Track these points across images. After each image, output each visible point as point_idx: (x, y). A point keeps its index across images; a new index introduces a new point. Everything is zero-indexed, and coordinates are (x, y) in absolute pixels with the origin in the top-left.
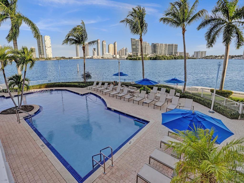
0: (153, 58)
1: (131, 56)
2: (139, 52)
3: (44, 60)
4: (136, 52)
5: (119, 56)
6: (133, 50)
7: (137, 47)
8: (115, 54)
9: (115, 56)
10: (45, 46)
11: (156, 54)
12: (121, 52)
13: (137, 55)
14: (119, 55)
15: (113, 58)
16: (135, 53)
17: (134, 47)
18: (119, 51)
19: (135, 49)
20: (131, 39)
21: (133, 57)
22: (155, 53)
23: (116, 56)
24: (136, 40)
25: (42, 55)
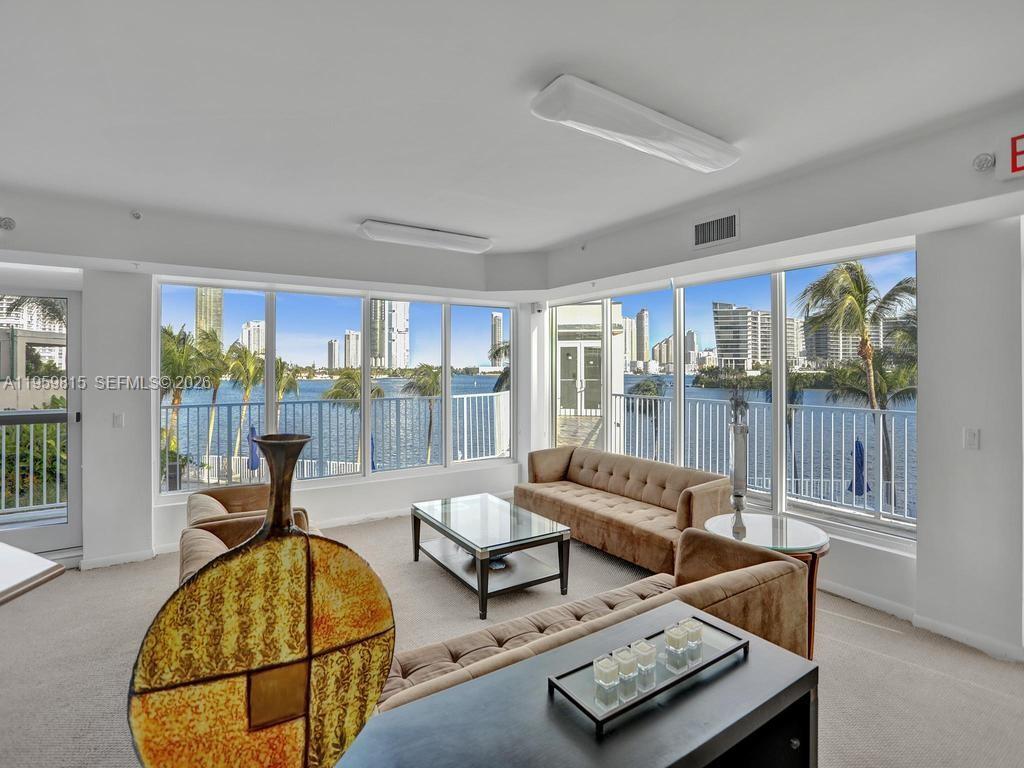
0: (813, 381)
1: (713, 371)
2: (750, 356)
3: (386, 376)
4: (735, 356)
5: (660, 365)
6: (725, 347)
7: (738, 337)
8: (640, 356)
9: (640, 365)
10: (391, 329)
11: (828, 361)
12: (668, 347)
13: (741, 369)
14: (660, 361)
15: (635, 373)
16: (731, 361)
17: (728, 335)
18: (660, 344)
19: (732, 342)
20: (715, 305)
21: (722, 377)
22: (821, 359)
23: (646, 365)
24: (734, 308)
25: (376, 358)
